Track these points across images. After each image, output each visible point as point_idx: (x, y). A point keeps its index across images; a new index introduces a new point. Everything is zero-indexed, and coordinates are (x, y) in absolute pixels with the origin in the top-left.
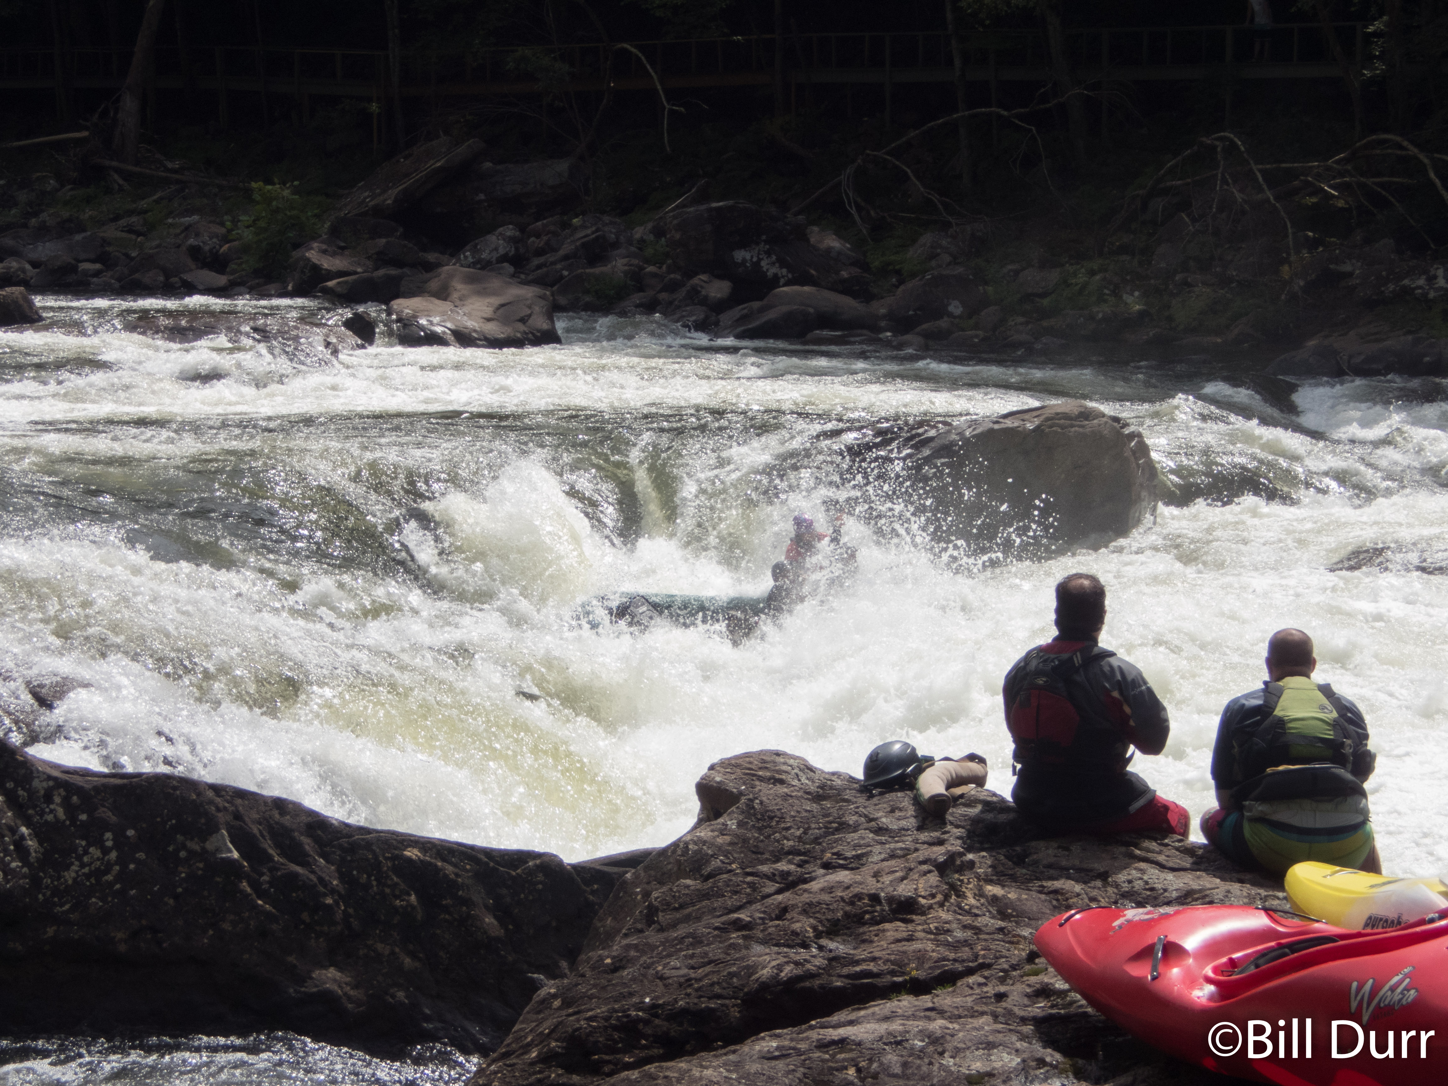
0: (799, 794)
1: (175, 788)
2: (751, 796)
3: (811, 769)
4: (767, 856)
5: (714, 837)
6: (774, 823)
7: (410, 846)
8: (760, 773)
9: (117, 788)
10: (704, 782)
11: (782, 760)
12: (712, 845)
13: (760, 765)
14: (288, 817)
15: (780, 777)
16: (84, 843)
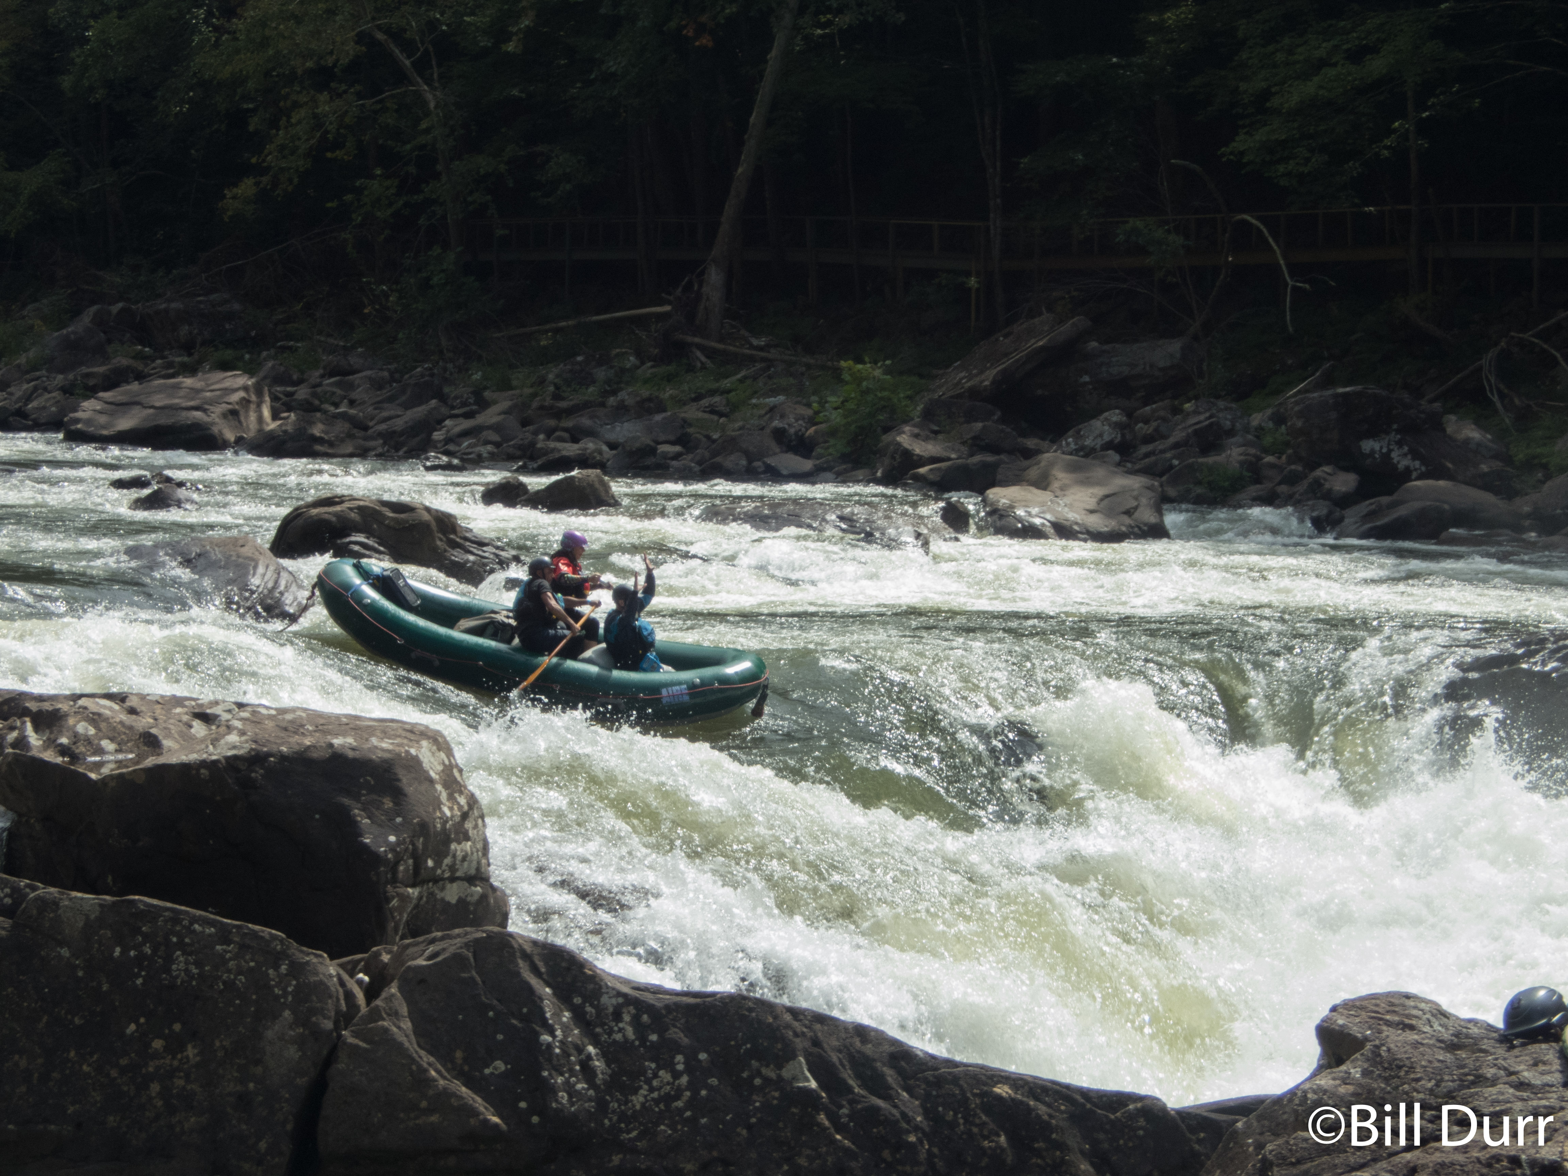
0: (1431, 1042)
1: (750, 1010)
2: (1377, 1042)
3: (1444, 1015)
5: (1336, 1086)
6: (1402, 1073)
7: (1000, 1082)
8: (1388, 1017)
9: (690, 1008)
10: (1325, 1025)
11: (1412, 1004)
12: (1333, 1095)
13: (1388, 1008)
14: (870, 1046)
15: (1410, 1022)
16: (653, 1066)
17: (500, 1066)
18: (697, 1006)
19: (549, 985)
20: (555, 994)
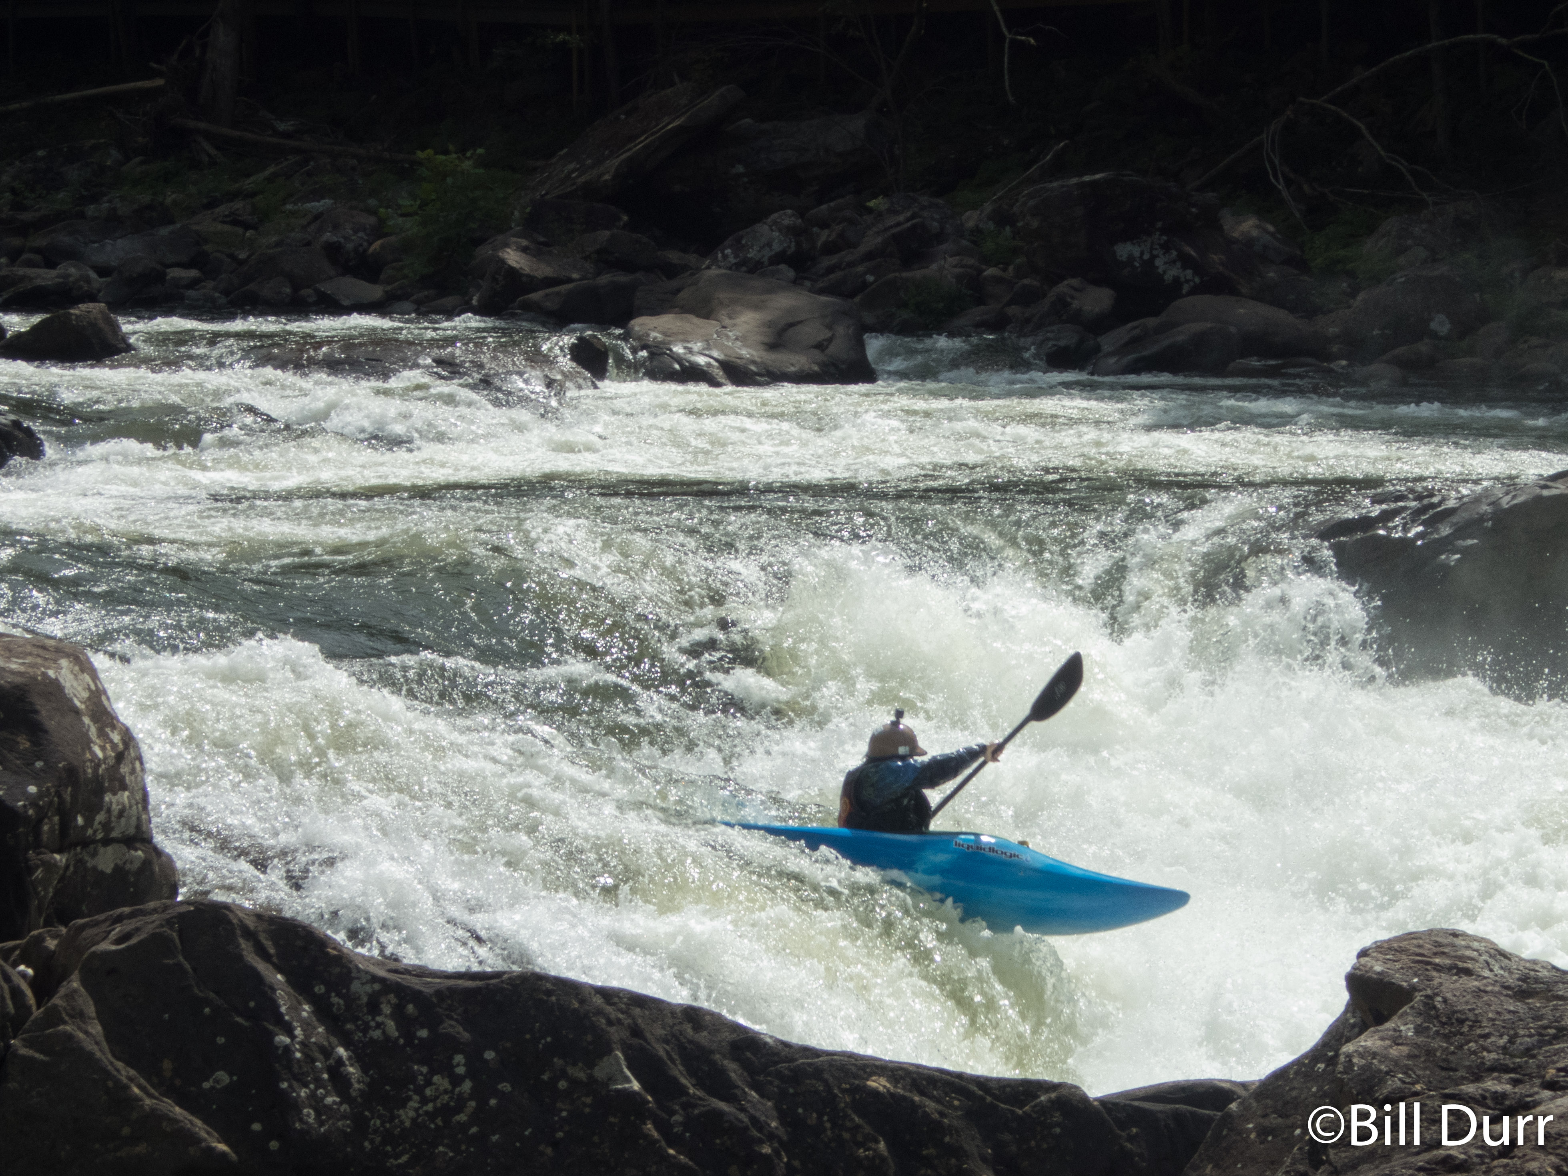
0: (1496, 989)
1: (549, 993)
2: (1429, 992)
3: (1504, 955)
4: (1462, 1073)
5: (1386, 1048)
6: (1465, 1029)
7: (874, 1074)
8: (1437, 960)
10: (1358, 972)
11: (1463, 943)
12: (1385, 1058)
13: (1435, 950)
14: (705, 1033)
15: (1465, 965)
16: (425, 1070)
17: (223, 1077)
18: (476, 991)
19: (281, 971)
20: (289, 981)
